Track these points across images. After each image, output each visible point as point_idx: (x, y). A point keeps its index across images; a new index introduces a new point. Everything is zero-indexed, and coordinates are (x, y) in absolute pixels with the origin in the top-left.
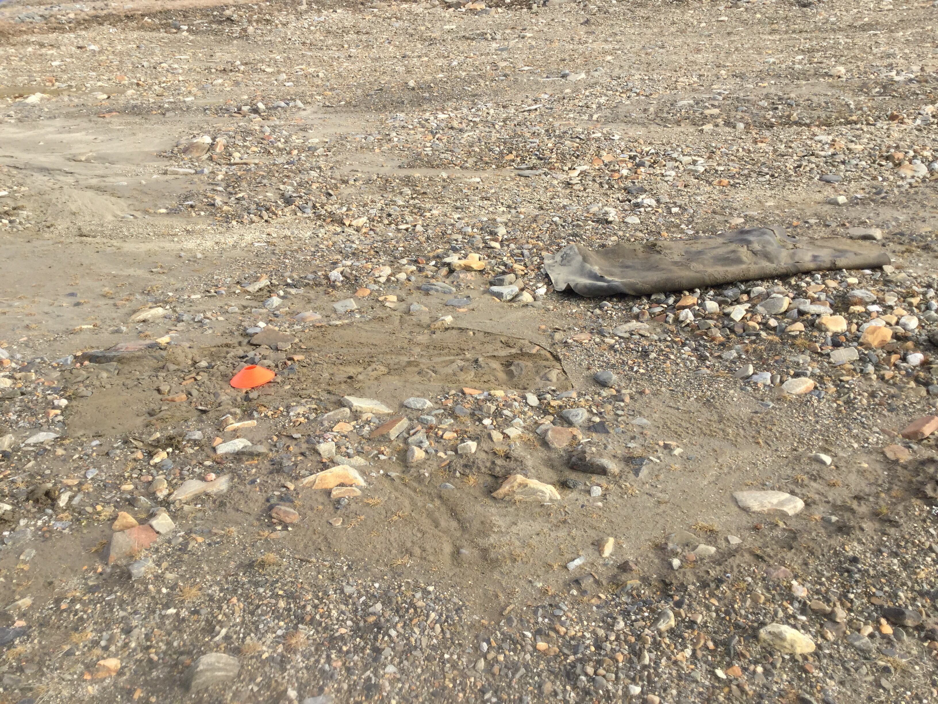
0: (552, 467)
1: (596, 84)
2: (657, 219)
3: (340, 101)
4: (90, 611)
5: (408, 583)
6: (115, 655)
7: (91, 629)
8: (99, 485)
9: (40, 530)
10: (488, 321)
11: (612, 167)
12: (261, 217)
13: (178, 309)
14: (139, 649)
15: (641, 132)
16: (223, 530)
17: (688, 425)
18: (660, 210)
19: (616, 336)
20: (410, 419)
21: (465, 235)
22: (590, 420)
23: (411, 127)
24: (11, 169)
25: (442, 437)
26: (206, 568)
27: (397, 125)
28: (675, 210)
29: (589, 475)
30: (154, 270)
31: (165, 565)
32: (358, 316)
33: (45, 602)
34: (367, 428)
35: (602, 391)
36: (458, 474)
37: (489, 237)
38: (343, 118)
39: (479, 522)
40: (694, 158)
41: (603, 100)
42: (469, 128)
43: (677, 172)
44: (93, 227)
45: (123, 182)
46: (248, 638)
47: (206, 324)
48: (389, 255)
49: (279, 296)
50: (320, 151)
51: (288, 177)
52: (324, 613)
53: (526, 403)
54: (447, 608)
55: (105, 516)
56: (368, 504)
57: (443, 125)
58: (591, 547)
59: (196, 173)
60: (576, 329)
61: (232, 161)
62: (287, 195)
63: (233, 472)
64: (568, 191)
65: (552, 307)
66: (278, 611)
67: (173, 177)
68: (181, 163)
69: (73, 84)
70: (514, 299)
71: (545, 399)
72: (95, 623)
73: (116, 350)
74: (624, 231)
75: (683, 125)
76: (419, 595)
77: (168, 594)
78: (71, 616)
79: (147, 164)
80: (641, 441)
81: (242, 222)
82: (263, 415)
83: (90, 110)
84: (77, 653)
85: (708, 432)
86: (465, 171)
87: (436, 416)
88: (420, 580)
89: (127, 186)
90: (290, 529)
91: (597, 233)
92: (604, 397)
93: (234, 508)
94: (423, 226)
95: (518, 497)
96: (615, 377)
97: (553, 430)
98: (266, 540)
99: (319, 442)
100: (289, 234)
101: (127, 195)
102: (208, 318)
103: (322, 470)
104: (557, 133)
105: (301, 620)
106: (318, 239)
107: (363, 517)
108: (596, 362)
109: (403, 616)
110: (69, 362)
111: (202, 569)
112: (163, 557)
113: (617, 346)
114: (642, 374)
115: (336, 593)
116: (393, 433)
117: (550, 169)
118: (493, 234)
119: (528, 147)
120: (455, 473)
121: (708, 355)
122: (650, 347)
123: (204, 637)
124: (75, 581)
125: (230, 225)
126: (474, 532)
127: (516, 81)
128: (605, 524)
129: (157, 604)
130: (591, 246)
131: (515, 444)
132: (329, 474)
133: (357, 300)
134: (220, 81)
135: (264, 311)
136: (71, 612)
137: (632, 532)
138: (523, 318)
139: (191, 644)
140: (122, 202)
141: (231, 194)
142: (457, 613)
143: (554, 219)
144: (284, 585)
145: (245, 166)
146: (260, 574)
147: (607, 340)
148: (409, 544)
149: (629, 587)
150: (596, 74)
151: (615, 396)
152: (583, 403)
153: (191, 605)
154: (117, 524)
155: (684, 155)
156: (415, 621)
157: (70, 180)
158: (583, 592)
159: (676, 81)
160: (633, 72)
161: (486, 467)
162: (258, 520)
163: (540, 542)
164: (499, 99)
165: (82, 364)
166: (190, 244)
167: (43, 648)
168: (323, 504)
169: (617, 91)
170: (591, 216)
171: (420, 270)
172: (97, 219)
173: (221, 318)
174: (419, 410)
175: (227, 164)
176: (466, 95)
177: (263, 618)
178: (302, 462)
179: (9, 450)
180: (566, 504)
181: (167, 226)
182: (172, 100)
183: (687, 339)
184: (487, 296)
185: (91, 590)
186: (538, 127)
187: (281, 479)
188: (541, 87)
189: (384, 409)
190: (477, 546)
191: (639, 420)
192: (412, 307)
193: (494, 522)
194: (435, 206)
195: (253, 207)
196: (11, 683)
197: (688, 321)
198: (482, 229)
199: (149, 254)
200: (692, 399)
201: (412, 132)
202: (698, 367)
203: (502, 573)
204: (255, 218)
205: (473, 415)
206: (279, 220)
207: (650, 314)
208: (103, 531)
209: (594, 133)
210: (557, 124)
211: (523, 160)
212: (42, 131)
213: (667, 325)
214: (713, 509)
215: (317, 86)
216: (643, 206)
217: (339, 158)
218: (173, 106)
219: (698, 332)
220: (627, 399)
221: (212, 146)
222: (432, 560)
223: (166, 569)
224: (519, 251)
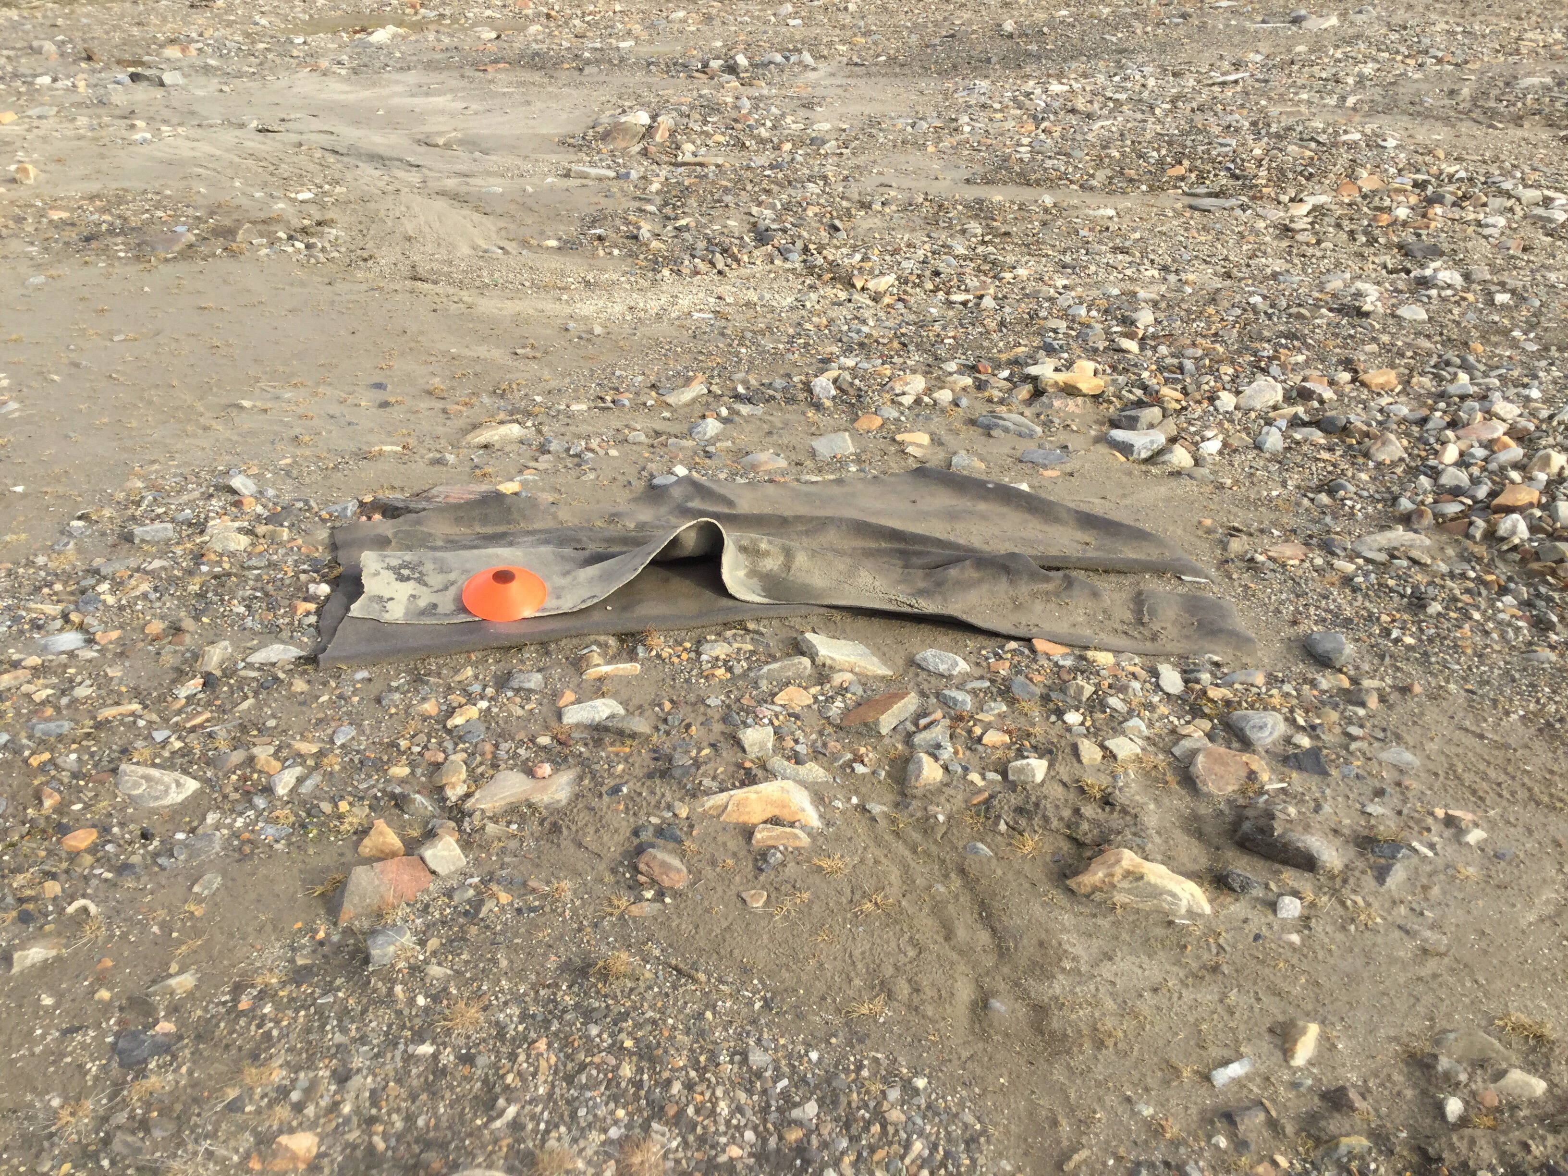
0: (1199, 834)
1: (1358, 37)
2: (1463, 314)
3: (878, 56)
4: (285, 1023)
5: (876, 1060)
6: (313, 1125)
7: (280, 1062)
8: (351, 760)
9: (238, 837)
10: (1097, 501)
11: (1376, 202)
12: (713, 264)
13: (545, 429)
14: (355, 1120)
15: (1440, 134)
16: (548, 883)
17: (1502, 778)
18: (1470, 297)
19: (1359, 556)
20: (923, 694)
21: (1073, 321)
22: (1288, 740)
23: (997, 106)
24: (327, 154)
25: (979, 740)
26: (504, 963)
27: (973, 102)
28: (1502, 298)
29: (1277, 866)
30: (519, 351)
31: (433, 943)
32: (853, 468)
33: (217, 988)
34: (839, 703)
35: (1318, 677)
36: (1002, 827)
37: (1118, 329)
38: (879, 86)
39: (1034, 941)
40: (1547, 193)
41: (1368, 69)
42: (1105, 112)
43: (1509, 220)
44: (435, 266)
45: (497, 186)
46: (554, 1134)
47: (586, 462)
48: (926, 351)
49: (719, 417)
50: (832, 144)
51: (768, 192)
52: (703, 1103)
53: (1158, 686)
54: (948, 1133)
55: (351, 824)
56: (820, 869)
57: (1056, 105)
58: (1267, 1037)
59: (618, 177)
60: (1276, 533)
61: (679, 159)
62: (762, 225)
63: (585, 765)
64: (1285, 244)
65: (1229, 482)
66: (619, 1084)
67: (579, 182)
68: (596, 158)
69: (447, 12)
70: (1154, 458)
71: (1198, 681)
72: (290, 1050)
73: (428, 499)
74: (1393, 335)
75: (1527, 125)
76: (894, 1094)
77: (426, 1010)
78: (253, 1028)
79: (541, 156)
80: (1396, 801)
81: (679, 273)
82: (654, 653)
83: (465, 58)
84: (248, 1109)
85: (1546, 799)
86: (1087, 193)
87: (974, 693)
88: (900, 1059)
89: (502, 195)
90: (668, 900)
91: (1337, 335)
92: (1324, 692)
93: (574, 840)
94: (995, 298)
95: (1120, 898)
96: (1350, 649)
97: (1209, 754)
98: (621, 917)
99: (745, 725)
100: (755, 299)
101: (499, 211)
102: (592, 451)
103: (743, 784)
104: (1273, 129)
105: (658, 1111)
106: (804, 313)
107: (806, 896)
108: (1312, 610)
109: (858, 1138)
110: (349, 513)
111: (494, 961)
112: (434, 924)
113: (1360, 579)
114: (1410, 648)
115: (732, 1062)
116: (887, 722)
117: (1253, 198)
118: (1128, 322)
119: (1214, 153)
120: (997, 824)
121: (1555, 619)
122: (1430, 589)
123: (475, 1116)
124: (276, 949)
125: (659, 277)
126: (1023, 962)
127: (1203, 26)
128: (1304, 988)
129: (403, 1027)
130: (1322, 361)
131: (1126, 774)
132: (753, 796)
133: (857, 436)
134: (681, 14)
135: (690, 443)
136: (254, 1018)
137: (1362, 1016)
138: (1168, 500)
139: (450, 1127)
140: (490, 224)
141: (668, 218)
142: (968, 1150)
143: (1252, 300)
144: (638, 1026)
145: (698, 168)
146: (598, 992)
147: (1339, 564)
148: (888, 971)
149: (1343, 1149)
150: (1359, 19)
151: (1346, 691)
152: (1276, 701)
153: (462, 1041)
154: (368, 846)
155: (1525, 186)
156: (880, 1154)
157: (414, 177)
158: (1240, 1145)
159: (1519, 38)
160: (1433, 16)
161: (1061, 819)
162: (614, 871)
163: (1159, 1009)
164: (1167, 60)
165: (369, 518)
166: (587, 307)
167: (194, 1084)
168: (735, 855)
169: (1398, 52)
170: (1328, 298)
171: (980, 386)
172: (443, 251)
173: (613, 452)
174: (942, 676)
175: (671, 164)
176: (1106, 50)
177: (588, 1094)
178: (709, 759)
179: (218, 673)
180: (1221, 928)
181: (554, 272)
182: (598, 45)
183: (1510, 579)
184: (1102, 449)
185: (298, 975)
186: (1237, 117)
187: (665, 791)
188: (1252, 40)
189: (876, 667)
190: (1024, 995)
191: (1395, 754)
192: (955, 460)
193: (1066, 946)
194: (1024, 260)
195: (702, 245)
196: (125, 1151)
197: (1516, 541)
198: (1106, 311)
199: (518, 320)
200: (1514, 717)
201: (999, 116)
202: (1530, 644)
203: (1070, 1068)
204: (702, 266)
205: (1045, 699)
206: (743, 271)
207: (1436, 516)
208: (341, 855)
209: (1346, 132)
210: (1274, 111)
211: (1202, 178)
212: (386, 91)
213: (1468, 543)
214: (1545, 985)
215: (843, 28)
216: (1435, 286)
217: (861, 160)
218: (598, 55)
219: (1535, 566)
220: (1373, 702)
221: (650, 130)
222: (930, 1014)
223: (434, 953)
224: (1175, 361)
